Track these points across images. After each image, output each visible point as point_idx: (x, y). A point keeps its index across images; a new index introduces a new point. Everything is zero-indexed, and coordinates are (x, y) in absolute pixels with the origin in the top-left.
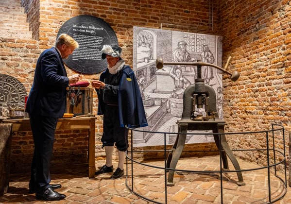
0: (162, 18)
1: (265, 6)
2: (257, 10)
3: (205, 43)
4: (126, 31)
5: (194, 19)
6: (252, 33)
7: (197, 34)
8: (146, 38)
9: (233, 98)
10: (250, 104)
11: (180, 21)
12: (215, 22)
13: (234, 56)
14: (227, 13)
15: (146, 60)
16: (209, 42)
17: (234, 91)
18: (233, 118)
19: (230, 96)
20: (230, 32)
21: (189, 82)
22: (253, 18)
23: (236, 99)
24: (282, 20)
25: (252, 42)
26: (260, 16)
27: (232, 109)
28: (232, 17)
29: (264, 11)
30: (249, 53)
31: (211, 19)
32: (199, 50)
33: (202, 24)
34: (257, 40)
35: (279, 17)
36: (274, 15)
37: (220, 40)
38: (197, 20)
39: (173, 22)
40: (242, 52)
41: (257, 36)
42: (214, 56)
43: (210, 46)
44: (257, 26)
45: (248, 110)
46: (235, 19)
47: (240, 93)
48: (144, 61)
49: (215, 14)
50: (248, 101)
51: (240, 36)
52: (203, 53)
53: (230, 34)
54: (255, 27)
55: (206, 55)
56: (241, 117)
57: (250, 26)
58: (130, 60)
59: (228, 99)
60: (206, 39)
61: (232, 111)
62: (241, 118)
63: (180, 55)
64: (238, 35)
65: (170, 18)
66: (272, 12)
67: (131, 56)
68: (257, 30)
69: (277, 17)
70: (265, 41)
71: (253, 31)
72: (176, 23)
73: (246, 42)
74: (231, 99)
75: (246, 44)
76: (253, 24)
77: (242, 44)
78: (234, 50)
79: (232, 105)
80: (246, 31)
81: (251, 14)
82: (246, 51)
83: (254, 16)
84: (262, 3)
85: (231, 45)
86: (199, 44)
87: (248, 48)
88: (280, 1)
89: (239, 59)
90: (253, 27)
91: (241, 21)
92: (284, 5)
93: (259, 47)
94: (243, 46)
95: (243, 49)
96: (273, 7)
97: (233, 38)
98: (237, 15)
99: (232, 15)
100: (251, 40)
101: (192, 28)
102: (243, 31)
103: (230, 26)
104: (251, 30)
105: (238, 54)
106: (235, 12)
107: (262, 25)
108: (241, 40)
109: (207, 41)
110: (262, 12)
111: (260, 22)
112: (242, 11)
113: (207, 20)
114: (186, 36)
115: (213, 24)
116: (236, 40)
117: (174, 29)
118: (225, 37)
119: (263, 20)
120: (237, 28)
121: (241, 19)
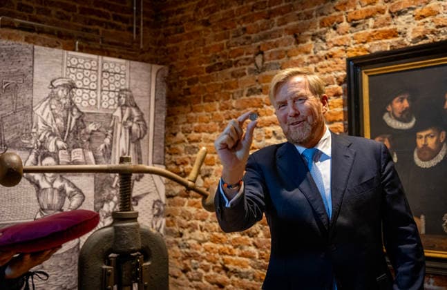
1: (280, 17)
2: (259, 22)
3: (124, 84)
5: (92, 12)
6: (245, 74)
7: (104, 59)
9: (193, 228)
10: (237, 251)
11: (53, 12)
12: (147, 24)
13: (196, 121)
14: (180, 7)
16: (133, 82)
17: (193, 210)
18: (191, 280)
19: (183, 221)
20: (187, 57)
21: (80, 192)
22: (248, 38)
23: (198, 232)
24: (321, 63)
25: (245, 97)
26: (265, 37)
27: (188, 256)
28: (193, 20)
29: (276, 28)
31: (138, 23)
32: (108, 102)
33: (113, 26)
34: (258, 97)
35: (312, 54)
36: (301, 45)
37: (162, 76)
38: (100, 14)
39: (34, 14)
40: (219, 116)
41: (259, 87)
42: (146, 118)
43: (136, 92)
44: (259, 60)
45: (230, 266)
46: (200, 28)
47: (209, 219)
50: (230, 243)
51: (214, 74)
53: (188, 64)
54: (253, 61)
55: (126, 116)
56: (212, 279)
57: (241, 54)
59: (176, 229)
60: (128, 72)
61: (187, 262)
62: (212, 284)
63: (55, 116)
64: (209, 70)
66: (296, 36)
68: (258, 71)
69: (307, 53)
71: (246, 71)
72: (44, 17)
73: (229, 93)
74: (186, 231)
75: (229, 98)
76: (248, 54)
77: (218, 97)
78: (197, 105)
79: (189, 247)
80: (230, 66)
81: (244, 26)
82: (227, 117)
83: (252, 33)
84: (273, 8)
85: (188, 92)
86: (108, 86)
87: (234, 110)
88: (317, 16)
89: (211, 133)
90: (247, 59)
91: (216, 38)
92: (324, 29)
93: (261, 113)
94: (221, 101)
95: (221, 109)
96: (298, 25)
97: (194, 76)
98: (208, 20)
99: (194, 15)
100: (242, 91)
101: (87, 35)
102: (221, 64)
103: (187, 42)
104: (243, 67)
105: (207, 117)
106: (202, 10)
107: (272, 61)
108: (217, 85)
109: (130, 78)
110: (272, 30)
111: (265, 52)
112: (221, 13)
113: (127, 16)
114: (75, 63)
115: (142, 29)
116: (203, 83)
117: (35, 34)
118: (171, 67)
119: (273, 50)
120: (207, 51)
121: (218, 33)
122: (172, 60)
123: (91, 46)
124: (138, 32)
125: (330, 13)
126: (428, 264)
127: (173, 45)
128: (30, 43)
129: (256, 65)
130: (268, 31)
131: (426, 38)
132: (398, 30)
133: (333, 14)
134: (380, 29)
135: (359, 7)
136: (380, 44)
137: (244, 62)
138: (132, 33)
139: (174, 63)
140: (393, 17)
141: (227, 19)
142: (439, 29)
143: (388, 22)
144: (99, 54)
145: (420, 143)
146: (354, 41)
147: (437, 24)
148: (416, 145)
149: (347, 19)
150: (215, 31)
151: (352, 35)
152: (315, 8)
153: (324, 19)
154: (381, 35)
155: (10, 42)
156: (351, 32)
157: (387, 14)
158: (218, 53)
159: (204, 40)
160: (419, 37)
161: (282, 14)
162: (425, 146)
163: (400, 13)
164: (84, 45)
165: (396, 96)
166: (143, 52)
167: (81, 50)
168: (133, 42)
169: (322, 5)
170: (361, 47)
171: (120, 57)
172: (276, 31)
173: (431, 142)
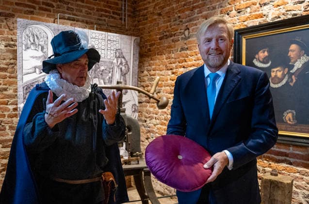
0: (58, 5)
1: (198, 9)
2: (187, 13)
3: (118, 46)
4: (3, 22)
5: (102, 10)
6: (179, 40)
7: (109, 34)
8: (38, 38)
9: (151, 118)
11: (83, 11)
12: (129, 16)
13: (153, 65)
14: (146, 6)
15: (37, 70)
17: (151, 109)
20: (149, 32)
22: (181, 21)
23: (154, 120)
25: (179, 52)
26: (191, 20)
27: (149, 132)
29: (196, 15)
30: (174, 65)
31: (125, 16)
32: (111, 55)
33: (113, 17)
34: (185, 52)
37: (137, 42)
38: (106, 11)
39: (75, 12)
40: (165, 62)
41: (186, 47)
42: (129, 63)
43: (124, 50)
44: (186, 33)
46: (156, 17)
47: (160, 114)
48: (35, 72)
49: (129, 4)
51: (163, 41)
52: (116, 60)
53: (150, 36)
54: (184, 33)
55: (119, 62)
57: (177, 30)
58: (10, 66)
59: (143, 118)
60: (120, 40)
61: (148, 134)
64: (161, 39)
65: (69, 6)
67: (12, 61)
68: (186, 38)
70: (196, 55)
71: (180, 39)
72: (79, 13)
73: (171, 50)
74: (148, 120)
75: (170, 53)
76: (181, 30)
77: (165, 52)
78: (154, 57)
79: (149, 127)
80: (171, 37)
81: (179, 15)
82: (169, 62)
83: (183, 19)
84: (194, 5)
85: (149, 50)
86: (110, 48)
87: (173, 59)
88: (218, 8)
89: (161, 71)
90: (180, 33)
91: (165, 22)
92: (222, 15)
93: (187, 61)
94: (166, 55)
95: (166, 59)
96: (208, 13)
97: (153, 42)
98: (160, 13)
99: (153, 10)
100: (177, 49)
101: (100, 22)
102: (167, 35)
103: (149, 25)
104: (178, 37)
105: (159, 63)
106: (157, 8)
107: (193, 33)
108: (165, 46)
109: (121, 44)
110: (194, 16)
111: (190, 28)
112: (167, 8)
113: (119, 12)
114: (94, 36)
115: (127, 19)
116: (157, 45)
117: (75, 22)
118: (141, 38)
119: (194, 27)
120: (159, 29)
121: (165, 19)
122: (142, 34)
123: (102, 28)
124: (125, 21)
125: (226, 6)
126: (279, 138)
127: (143, 26)
128: (73, 26)
129: (185, 35)
130: (192, 17)
131: (279, 17)
132: (264, 14)
133: (227, 7)
134: (253, 13)
135: (242, 2)
136: (253, 22)
137: (179, 34)
138: (122, 20)
139: (143, 36)
140: (261, 7)
141: (170, 12)
142: (288, 12)
143: (258, 10)
144: (106, 31)
145: (273, 74)
146: (239, 21)
147: (287, 10)
148: (271, 76)
149: (235, 9)
150: (164, 18)
151: (238, 17)
152: (218, 3)
153: (222, 9)
154: (254, 17)
155: (64, 26)
156: (237, 16)
157: (258, 5)
158: (165, 30)
159: (158, 23)
160: (276, 17)
161: (200, 8)
162: (276, 76)
163: (265, 4)
164: (99, 27)
165: (261, 50)
166: (127, 31)
167: (97, 29)
168: (122, 26)
169: (221, 2)
170: (242, 24)
171: (116, 33)
172: (195, 17)
173: (279, 74)
